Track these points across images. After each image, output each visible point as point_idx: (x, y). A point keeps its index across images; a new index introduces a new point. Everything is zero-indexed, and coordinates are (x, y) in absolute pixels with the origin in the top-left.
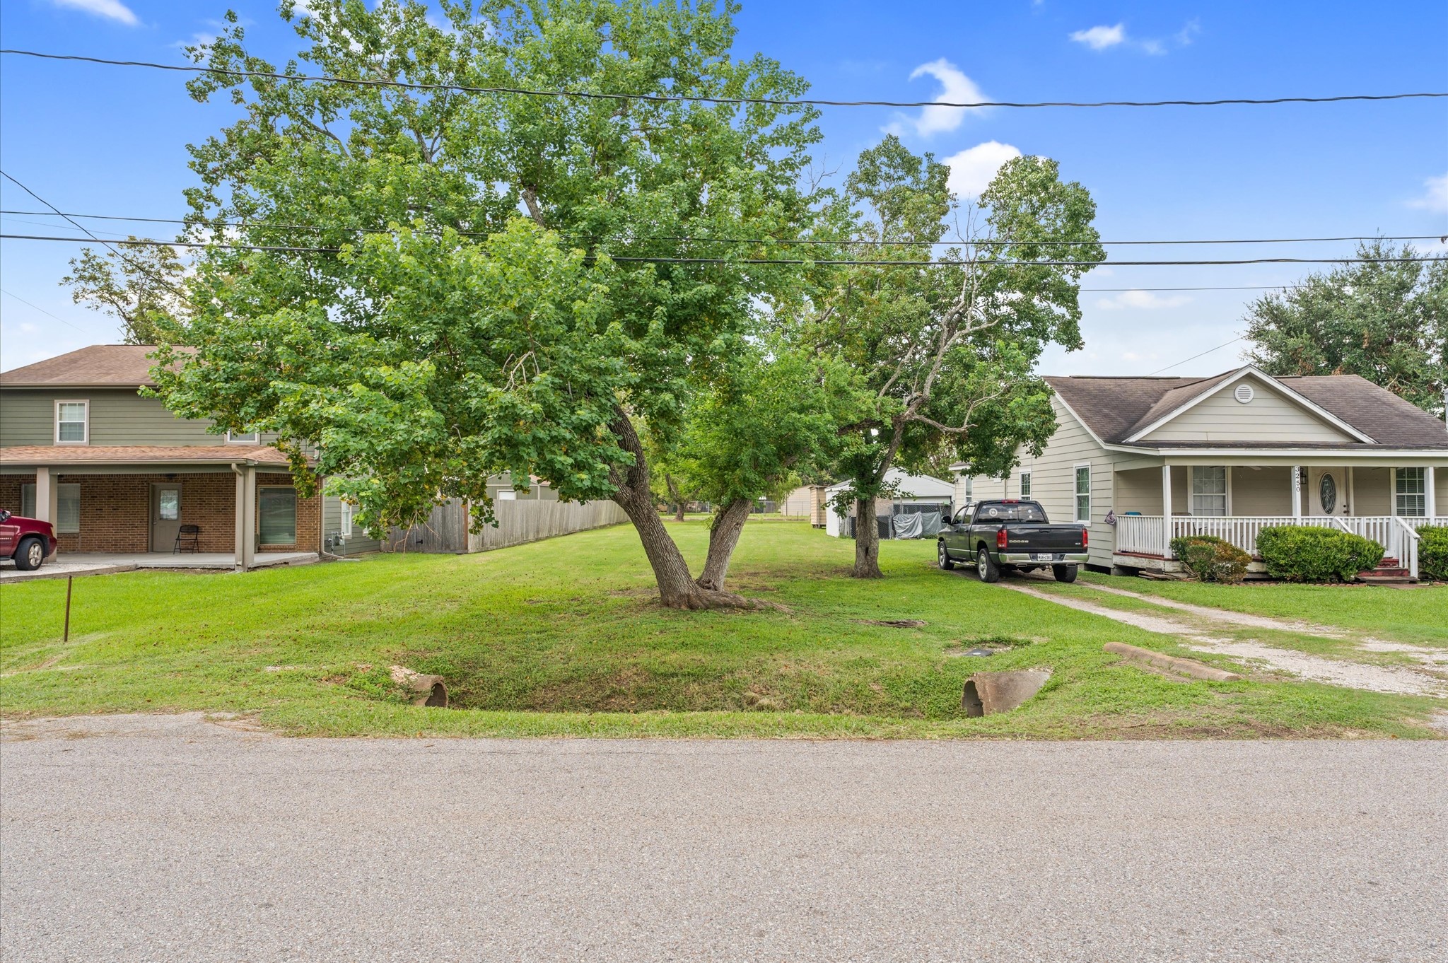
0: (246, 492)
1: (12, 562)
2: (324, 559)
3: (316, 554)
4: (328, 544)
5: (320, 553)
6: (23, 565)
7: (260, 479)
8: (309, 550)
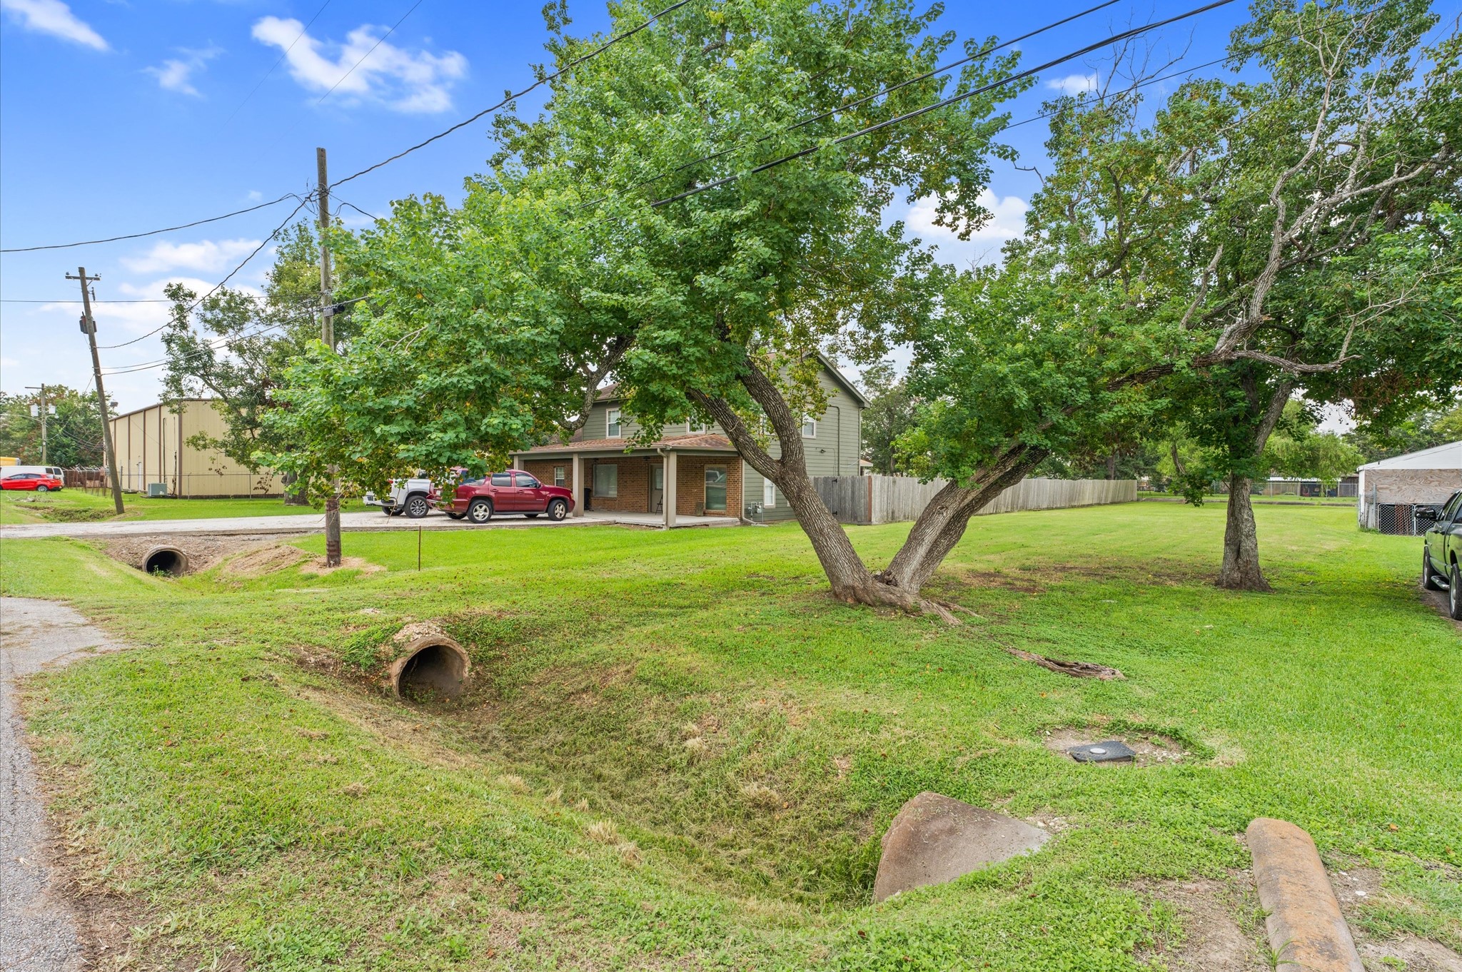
0: (670, 467)
1: (546, 515)
2: (744, 523)
3: (737, 519)
4: (747, 512)
5: (741, 520)
6: (552, 518)
7: (680, 460)
8: (734, 516)
